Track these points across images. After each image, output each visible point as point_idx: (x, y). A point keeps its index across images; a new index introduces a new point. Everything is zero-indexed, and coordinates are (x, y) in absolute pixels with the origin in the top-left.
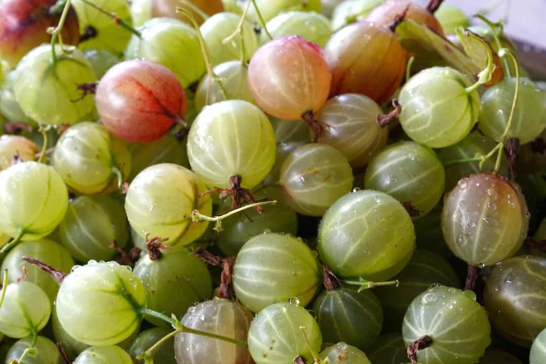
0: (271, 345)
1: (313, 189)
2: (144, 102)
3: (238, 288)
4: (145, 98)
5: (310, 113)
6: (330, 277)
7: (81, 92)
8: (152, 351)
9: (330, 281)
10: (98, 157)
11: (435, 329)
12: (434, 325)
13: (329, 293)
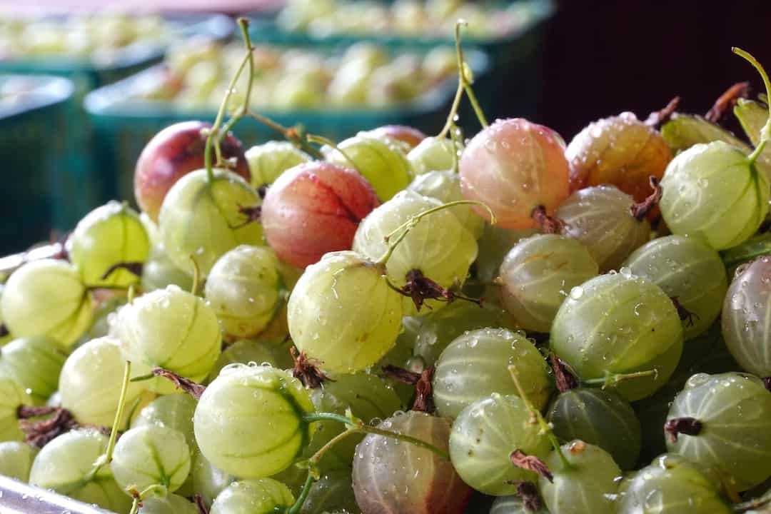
0: (479, 437)
1: (544, 279)
2: (323, 200)
3: (439, 395)
4: (327, 209)
5: (542, 208)
6: (563, 372)
7: (245, 217)
8: (317, 458)
9: (563, 377)
10: (261, 276)
11: (705, 411)
12: (703, 407)
13: (563, 394)
